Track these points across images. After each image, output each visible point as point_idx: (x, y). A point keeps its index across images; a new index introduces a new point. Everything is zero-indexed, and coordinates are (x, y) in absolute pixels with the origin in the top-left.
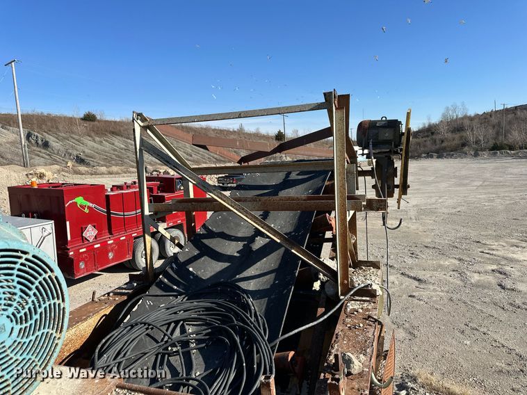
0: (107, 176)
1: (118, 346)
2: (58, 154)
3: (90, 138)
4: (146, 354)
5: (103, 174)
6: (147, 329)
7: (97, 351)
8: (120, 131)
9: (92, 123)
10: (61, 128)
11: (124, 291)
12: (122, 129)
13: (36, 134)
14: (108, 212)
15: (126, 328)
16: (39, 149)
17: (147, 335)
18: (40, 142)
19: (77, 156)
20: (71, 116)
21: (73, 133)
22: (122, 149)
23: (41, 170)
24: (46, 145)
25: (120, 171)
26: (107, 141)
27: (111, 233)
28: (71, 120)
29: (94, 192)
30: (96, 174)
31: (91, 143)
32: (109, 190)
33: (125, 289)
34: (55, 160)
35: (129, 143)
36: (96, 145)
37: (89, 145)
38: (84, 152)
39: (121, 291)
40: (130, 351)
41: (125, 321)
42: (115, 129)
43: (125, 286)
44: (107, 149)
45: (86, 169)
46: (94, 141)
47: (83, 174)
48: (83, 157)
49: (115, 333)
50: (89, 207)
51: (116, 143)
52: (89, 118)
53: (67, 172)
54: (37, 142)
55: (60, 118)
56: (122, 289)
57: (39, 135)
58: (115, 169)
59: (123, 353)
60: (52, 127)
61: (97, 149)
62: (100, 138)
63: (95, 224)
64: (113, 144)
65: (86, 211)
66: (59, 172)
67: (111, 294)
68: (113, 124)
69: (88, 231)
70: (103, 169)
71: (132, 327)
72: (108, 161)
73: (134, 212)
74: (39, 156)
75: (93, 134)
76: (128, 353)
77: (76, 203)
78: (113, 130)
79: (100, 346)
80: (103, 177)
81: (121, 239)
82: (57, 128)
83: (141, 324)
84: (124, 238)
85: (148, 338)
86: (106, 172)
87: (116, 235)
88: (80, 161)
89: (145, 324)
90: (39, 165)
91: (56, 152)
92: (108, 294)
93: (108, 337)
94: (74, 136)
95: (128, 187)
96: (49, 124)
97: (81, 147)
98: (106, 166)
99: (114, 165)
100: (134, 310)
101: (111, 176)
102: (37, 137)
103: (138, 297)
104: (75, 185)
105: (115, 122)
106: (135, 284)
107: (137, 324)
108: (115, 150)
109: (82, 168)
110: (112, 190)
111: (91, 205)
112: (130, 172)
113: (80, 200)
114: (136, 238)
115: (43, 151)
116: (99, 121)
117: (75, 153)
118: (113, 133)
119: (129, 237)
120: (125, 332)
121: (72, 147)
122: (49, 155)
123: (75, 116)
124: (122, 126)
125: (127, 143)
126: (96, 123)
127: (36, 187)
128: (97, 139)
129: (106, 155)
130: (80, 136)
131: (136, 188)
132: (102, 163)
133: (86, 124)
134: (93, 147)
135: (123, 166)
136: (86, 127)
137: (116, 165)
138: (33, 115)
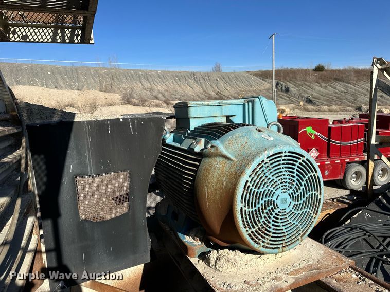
0: (328, 113)
1: (340, 239)
2: (294, 96)
3: (318, 84)
4: (362, 253)
5: (325, 111)
6: (365, 235)
7: (324, 237)
8: (342, 77)
9: (321, 73)
10: (298, 78)
11: (345, 200)
12: (344, 76)
13: (282, 83)
14: (329, 140)
15: (347, 228)
16: (282, 93)
17: (364, 239)
18: (284, 88)
19: (307, 98)
20: (306, 69)
21: (306, 81)
22: (342, 92)
23: (283, 107)
24: (287, 90)
25: (338, 110)
26: (330, 86)
27: (328, 156)
28: (306, 72)
29: (320, 124)
30: (319, 111)
31: (318, 88)
32: (331, 123)
33: (346, 199)
34: (292, 101)
35: (349, 87)
36: (321, 89)
37: (317, 90)
38: (312, 95)
39: (343, 200)
40: (349, 246)
41: (346, 223)
42: (338, 76)
43: (346, 197)
44: (330, 92)
45: (313, 107)
46: (321, 86)
47: (310, 111)
48: (311, 99)
49: (338, 229)
50: (315, 135)
51: (338, 88)
52: (319, 69)
53: (299, 109)
54: (282, 89)
55: (298, 70)
56: (344, 198)
57: (284, 84)
58: (334, 107)
59: (343, 246)
60: (293, 78)
61: (323, 92)
62: (326, 83)
63: (318, 148)
64: (335, 88)
65: (313, 137)
66: (294, 109)
67: (335, 200)
68: (337, 72)
69: (312, 152)
70: (325, 108)
71: (352, 229)
72: (330, 102)
73: (350, 142)
74: (282, 98)
75: (320, 81)
76: (347, 247)
77: (306, 131)
78: (337, 77)
79: (326, 234)
80: (324, 114)
81: (337, 162)
82: (296, 78)
83: (360, 229)
84: (339, 161)
85: (365, 242)
86: (327, 110)
87: (333, 158)
88: (309, 101)
89: (364, 230)
90: (282, 104)
91: (293, 95)
92: (333, 199)
93: (332, 230)
94: (306, 83)
95: (347, 122)
96: (291, 75)
97: (311, 92)
98: (327, 105)
99: (334, 105)
100: (354, 217)
101: (331, 113)
102: (282, 85)
103: (358, 208)
104: (307, 118)
105: (339, 71)
106: (355, 198)
107: (356, 228)
108: (336, 93)
109: (310, 107)
110: (333, 123)
111: (316, 133)
112: (346, 111)
113: (309, 130)
114: (348, 163)
115: (285, 94)
116: (326, 71)
117: (306, 95)
118: (336, 79)
119: (343, 161)
120: (345, 231)
121: (305, 91)
122: (288, 97)
123: (309, 69)
124: (344, 74)
125: (347, 87)
126: (324, 72)
127: (281, 118)
128: (323, 85)
129: (328, 97)
130: (311, 83)
131: (353, 123)
132: (325, 103)
133: (316, 74)
134: (320, 91)
135: (341, 105)
136: (315, 76)
137: (336, 105)
138: (281, 70)
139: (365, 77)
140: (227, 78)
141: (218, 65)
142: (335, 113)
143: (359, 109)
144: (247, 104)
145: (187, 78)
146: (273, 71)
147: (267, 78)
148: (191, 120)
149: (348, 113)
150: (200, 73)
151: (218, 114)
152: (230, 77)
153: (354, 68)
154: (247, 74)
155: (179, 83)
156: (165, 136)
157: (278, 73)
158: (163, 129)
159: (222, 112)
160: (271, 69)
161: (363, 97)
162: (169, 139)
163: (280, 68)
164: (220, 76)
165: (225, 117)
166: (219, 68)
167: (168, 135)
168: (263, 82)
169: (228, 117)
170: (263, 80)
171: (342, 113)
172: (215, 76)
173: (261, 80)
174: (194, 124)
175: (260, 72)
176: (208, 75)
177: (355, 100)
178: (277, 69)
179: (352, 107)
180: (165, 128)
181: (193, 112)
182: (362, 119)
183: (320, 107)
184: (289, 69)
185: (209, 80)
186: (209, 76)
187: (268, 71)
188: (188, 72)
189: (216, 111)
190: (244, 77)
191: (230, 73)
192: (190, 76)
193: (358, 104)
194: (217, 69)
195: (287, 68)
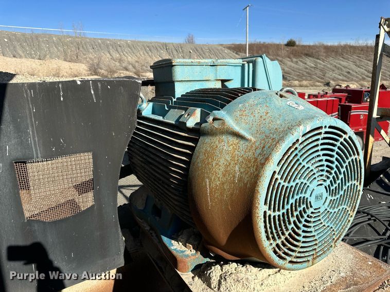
0: (298, 88)
3: (289, 59)
4: (368, 241)
5: (295, 86)
6: (369, 219)
8: (312, 53)
9: (292, 48)
10: (271, 52)
12: (314, 51)
17: (369, 224)
20: (278, 43)
21: (278, 56)
22: (312, 67)
25: (308, 85)
26: (301, 61)
28: (278, 47)
30: (291, 86)
31: (289, 63)
35: (318, 62)
36: (293, 65)
38: (284, 69)
42: (309, 52)
44: (301, 68)
45: (285, 82)
46: (292, 61)
51: (308, 63)
52: (291, 44)
55: (271, 45)
58: (305, 83)
61: (293, 67)
62: (297, 59)
64: (306, 64)
68: (307, 47)
70: (296, 83)
72: (300, 77)
75: (292, 56)
76: (351, 234)
78: (307, 53)
82: (268, 52)
83: (364, 213)
86: (298, 85)
89: (368, 214)
95: (322, 96)
96: (263, 50)
98: (298, 80)
99: (304, 80)
105: (309, 46)
108: (306, 68)
110: (309, 97)
112: (316, 86)
116: (297, 46)
118: (307, 55)
123: (282, 43)
124: (314, 49)
125: (316, 62)
126: (295, 47)
128: (295, 60)
129: (299, 73)
130: (282, 57)
131: (328, 97)
132: (295, 78)
133: (288, 49)
134: (291, 66)
135: (311, 81)
136: (287, 51)
137: (306, 80)
138: (254, 44)
139: (333, 53)
140: (200, 50)
141: (191, 36)
142: (306, 88)
143: (328, 84)
144: (246, 65)
145: (159, 49)
146: (246, 45)
147: (240, 52)
148: (176, 84)
149: (318, 88)
150: (173, 44)
151: (212, 77)
152: (203, 49)
153: (323, 44)
154: (221, 47)
155: (150, 54)
156: (140, 106)
157: (251, 46)
158: (138, 96)
159: (216, 74)
160: (244, 43)
161: (331, 73)
162: (147, 110)
163: (253, 42)
164: (193, 48)
165: (220, 82)
166: (192, 39)
167: (144, 105)
168: (236, 55)
169: (223, 81)
170: (236, 53)
171: (312, 88)
172: (188, 48)
173: (234, 54)
174: (180, 90)
175: (233, 46)
176: (181, 46)
177: (324, 76)
178: (250, 43)
179: (321, 82)
180: (141, 95)
181: (179, 73)
182: (336, 94)
183: (292, 83)
184: (262, 43)
185: (182, 51)
186: (181, 48)
187: (241, 45)
188: (160, 43)
189: (210, 73)
190: (218, 50)
191: (203, 45)
192: (162, 47)
193: (327, 80)
194: (190, 41)
195: (260, 42)
